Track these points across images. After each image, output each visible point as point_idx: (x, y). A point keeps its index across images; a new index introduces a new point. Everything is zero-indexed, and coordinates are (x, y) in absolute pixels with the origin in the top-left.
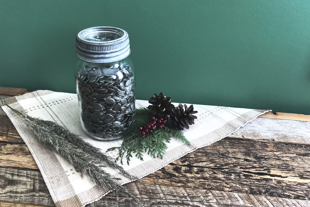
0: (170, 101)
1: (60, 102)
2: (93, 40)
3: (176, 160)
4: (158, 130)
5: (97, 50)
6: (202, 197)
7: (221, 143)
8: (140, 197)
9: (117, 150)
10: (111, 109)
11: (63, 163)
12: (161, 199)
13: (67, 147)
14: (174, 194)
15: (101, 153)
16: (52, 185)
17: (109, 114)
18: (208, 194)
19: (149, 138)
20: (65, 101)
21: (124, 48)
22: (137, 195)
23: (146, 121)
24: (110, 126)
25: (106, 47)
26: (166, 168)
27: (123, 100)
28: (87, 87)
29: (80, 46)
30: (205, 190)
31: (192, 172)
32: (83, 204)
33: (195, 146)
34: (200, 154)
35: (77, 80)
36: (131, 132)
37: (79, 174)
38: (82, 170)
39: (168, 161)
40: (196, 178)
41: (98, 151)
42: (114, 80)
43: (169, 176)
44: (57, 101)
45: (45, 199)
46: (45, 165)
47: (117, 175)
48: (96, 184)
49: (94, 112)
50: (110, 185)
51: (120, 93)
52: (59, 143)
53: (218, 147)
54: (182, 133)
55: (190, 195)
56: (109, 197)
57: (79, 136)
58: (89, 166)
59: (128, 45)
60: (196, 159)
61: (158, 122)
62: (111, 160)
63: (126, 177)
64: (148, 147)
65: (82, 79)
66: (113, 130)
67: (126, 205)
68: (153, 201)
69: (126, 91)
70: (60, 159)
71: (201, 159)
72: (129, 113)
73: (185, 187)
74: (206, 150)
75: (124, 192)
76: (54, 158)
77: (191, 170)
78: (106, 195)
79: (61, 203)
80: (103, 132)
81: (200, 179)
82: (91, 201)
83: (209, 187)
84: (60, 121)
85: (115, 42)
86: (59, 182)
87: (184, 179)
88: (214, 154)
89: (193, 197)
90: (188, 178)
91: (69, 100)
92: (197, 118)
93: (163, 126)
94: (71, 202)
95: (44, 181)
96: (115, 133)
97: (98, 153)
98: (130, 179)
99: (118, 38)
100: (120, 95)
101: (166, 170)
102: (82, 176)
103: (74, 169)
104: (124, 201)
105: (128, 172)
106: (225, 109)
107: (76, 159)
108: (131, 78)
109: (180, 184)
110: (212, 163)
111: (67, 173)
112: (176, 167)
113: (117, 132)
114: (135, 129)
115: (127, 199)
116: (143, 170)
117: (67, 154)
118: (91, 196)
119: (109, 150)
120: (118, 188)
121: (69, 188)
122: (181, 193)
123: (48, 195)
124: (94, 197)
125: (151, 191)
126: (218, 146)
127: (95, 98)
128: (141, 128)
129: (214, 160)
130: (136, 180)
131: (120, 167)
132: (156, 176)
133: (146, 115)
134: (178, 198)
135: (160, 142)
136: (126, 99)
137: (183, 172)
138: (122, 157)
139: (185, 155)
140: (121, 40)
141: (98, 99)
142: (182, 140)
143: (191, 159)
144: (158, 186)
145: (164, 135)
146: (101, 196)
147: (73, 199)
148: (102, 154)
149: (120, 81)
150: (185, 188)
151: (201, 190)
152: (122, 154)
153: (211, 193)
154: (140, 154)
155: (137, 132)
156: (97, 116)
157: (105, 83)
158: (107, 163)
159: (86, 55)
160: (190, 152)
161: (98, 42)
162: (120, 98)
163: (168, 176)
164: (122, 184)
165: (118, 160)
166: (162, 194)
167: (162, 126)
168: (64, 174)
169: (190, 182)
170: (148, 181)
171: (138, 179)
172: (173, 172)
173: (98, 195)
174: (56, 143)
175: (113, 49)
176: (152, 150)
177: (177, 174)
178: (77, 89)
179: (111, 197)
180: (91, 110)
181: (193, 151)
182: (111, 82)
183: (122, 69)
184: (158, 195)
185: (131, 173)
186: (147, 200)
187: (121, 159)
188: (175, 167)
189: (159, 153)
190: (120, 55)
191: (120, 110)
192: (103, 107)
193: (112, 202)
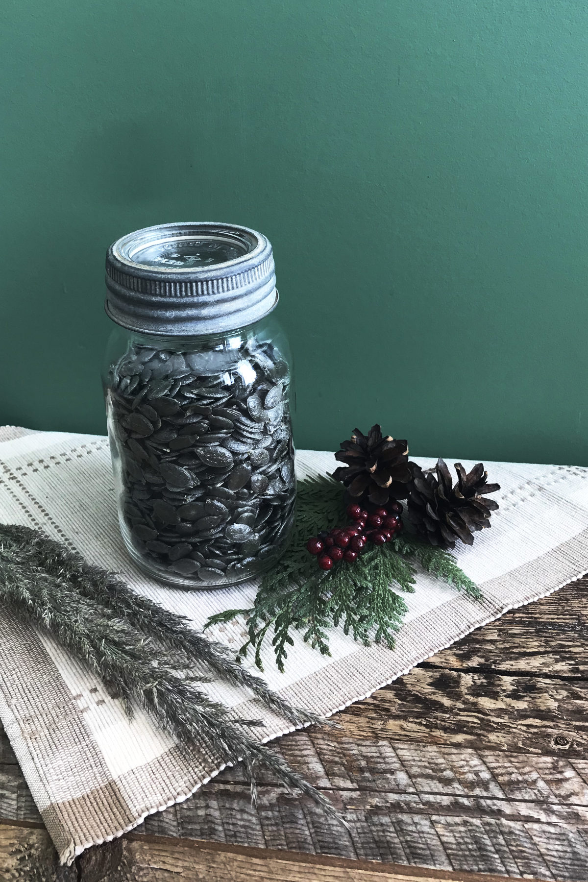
0: (408, 451)
1: (52, 464)
2: (161, 265)
3: (441, 652)
4: (372, 550)
5: (176, 296)
6: (541, 784)
7: (582, 590)
8: (329, 786)
9: (241, 619)
10: (219, 485)
11: (66, 665)
12: (401, 793)
13: (77, 613)
14: (445, 773)
15: (189, 631)
16: (30, 744)
17: (214, 500)
18: (561, 772)
19: (346, 579)
20: (67, 460)
21: (259, 287)
22: (318, 778)
23: (330, 521)
24: (216, 539)
25: (204, 283)
26: (406, 680)
27: (257, 451)
28: (141, 413)
29: (123, 285)
30: (549, 759)
31: (498, 692)
32: (136, 815)
33: (497, 602)
34: (516, 630)
35: (109, 390)
36: (284, 557)
37: (119, 706)
38: (130, 689)
39: (414, 654)
40: (513, 712)
41: (179, 624)
42: (227, 388)
43: (421, 708)
44: (41, 461)
45: (7, 798)
46: (8, 674)
47: (244, 707)
48: (177, 742)
49: (163, 493)
50: (226, 742)
51: (249, 429)
52: (53, 598)
53: (575, 603)
54: (450, 557)
55: (500, 778)
56: (222, 787)
57: (116, 576)
58: (152, 676)
59: (271, 275)
60: (507, 646)
61: (369, 523)
62: (225, 656)
63: (278, 714)
64: (342, 610)
65: (127, 387)
66: (225, 553)
67: (282, 817)
68: (375, 801)
69: (267, 422)
70: (55, 653)
71: (524, 647)
72: (278, 497)
73: (478, 747)
74: (535, 614)
75: (275, 768)
76: (34, 650)
77: (493, 685)
78: (212, 781)
79: (64, 810)
80: (194, 560)
81: (526, 717)
82: (163, 803)
83: (561, 747)
84: (53, 526)
85: (231, 268)
86: (54, 735)
87: (472, 719)
88: (564, 626)
89: (510, 783)
90: (487, 715)
91: (80, 456)
92: (497, 507)
93: (389, 536)
94: (97, 808)
95: (5, 730)
96: (233, 563)
97: (181, 632)
98: (291, 721)
99: (238, 257)
100: (248, 438)
101: (409, 687)
102: (129, 712)
103: (100, 687)
104: (274, 801)
105: (282, 698)
106: (583, 474)
107: (110, 655)
108: (282, 381)
109: (460, 738)
110: (563, 659)
111: (78, 701)
112: (442, 675)
113: (240, 560)
114: (296, 548)
115: (283, 794)
116: (333, 689)
117: (80, 638)
118: (163, 784)
119: (214, 620)
120: (253, 754)
121: (89, 755)
122: (466, 769)
123: (16, 783)
124: (171, 787)
125: (363, 763)
126: (574, 598)
127: (168, 448)
128: (319, 545)
129: (567, 650)
130: (311, 725)
131: (253, 678)
132: (377, 708)
133: (326, 501)
134: (459, 787)
135: (381, 592)
136: (267, 448)
137: (466, 694)
138: (259, 644)
139: (467, 633)
140: (250, 262)
141: (178, 451)
142: (453, 581)
143: (489, 647)
144: (385, 743)
145: (392, 566)
146: (196, 783)
147: (103, 797)
148: (193, 636)
149: (248, 390)
150: (480, 749)
151: (534, 759)
152: (258, 635)
153: (574, 768)
154: (319, 635)
155: (303, 557)
156: (174, 508)
157: (201, 397)
158: (209, 666)
159: (140, 311)
160: (483, 624)
161: (177, 270)
162: (247, 447)
163: (416, 707)
164: (265, 741)
165: (245, 656)
166: (402, 773)
167: (386, 537)
168: (71, 706)
169: (494, 730)
170: (353, 728)
171: (319, 722)
172: (434, 693)
173: (186, 778)
174: (41, 598)
175: (226, 289)
176: (357, 618)
177: (447, 702)
178: (110, 422)
179: (229, 787)
180: (155, 488)
181: (493, 619)
182: (219, 396)
183: (253, 354)
184: (388, 776)
185: (294, 700)
186: (355, 794)
187: (256, 651)
188: (437, 675)
189: (382, 630)
190: (248, 307)
191: (249, 485)
192: (193, 479)
193: (235, 806)
